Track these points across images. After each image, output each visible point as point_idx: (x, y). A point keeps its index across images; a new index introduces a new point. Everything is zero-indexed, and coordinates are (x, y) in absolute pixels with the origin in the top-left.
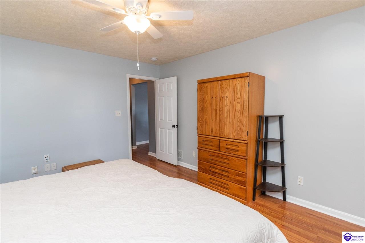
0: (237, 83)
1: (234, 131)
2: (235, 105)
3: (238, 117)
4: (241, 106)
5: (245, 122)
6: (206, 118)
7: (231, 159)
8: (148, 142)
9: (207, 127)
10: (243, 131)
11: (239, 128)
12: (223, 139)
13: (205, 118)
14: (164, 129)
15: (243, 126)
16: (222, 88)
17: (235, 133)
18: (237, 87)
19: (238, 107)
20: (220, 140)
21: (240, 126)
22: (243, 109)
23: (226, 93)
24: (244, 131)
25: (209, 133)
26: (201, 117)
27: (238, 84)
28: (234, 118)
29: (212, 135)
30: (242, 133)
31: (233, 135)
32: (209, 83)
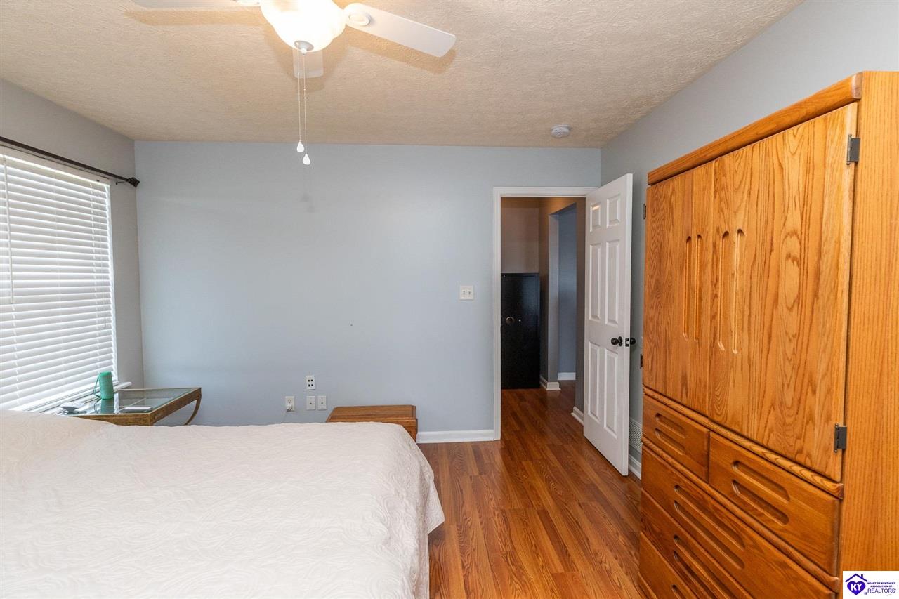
0: (787, 154)
1: (766, 409)
2: (773, 272)
3: (787, 334)
4: (803, 273)
5: (823, 366)
6: (668, 323)
7: (751, 543)
8: (574, 379)
9: (670, 363)
10: (811, 418)
11: (789, 396)
12: (723, 431)
13: (663, 326)
14: (599, 346)
15: (814, 392)
16: (723, 188)
17: (772, 417)
18: (786, 172)
19: (791, 277)
20: (711, 433)
21: (799, 384)
22: (816, 295)
23: (735, 213)
24: (817, 417)
25: (676, 390)
26: (652, 319)
27: (793, 154)
28: (770, 337)
29: (684, 402)
30: (804, 427)
31: (762, 425)
32: (679, 178)
